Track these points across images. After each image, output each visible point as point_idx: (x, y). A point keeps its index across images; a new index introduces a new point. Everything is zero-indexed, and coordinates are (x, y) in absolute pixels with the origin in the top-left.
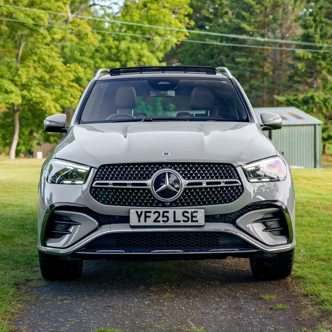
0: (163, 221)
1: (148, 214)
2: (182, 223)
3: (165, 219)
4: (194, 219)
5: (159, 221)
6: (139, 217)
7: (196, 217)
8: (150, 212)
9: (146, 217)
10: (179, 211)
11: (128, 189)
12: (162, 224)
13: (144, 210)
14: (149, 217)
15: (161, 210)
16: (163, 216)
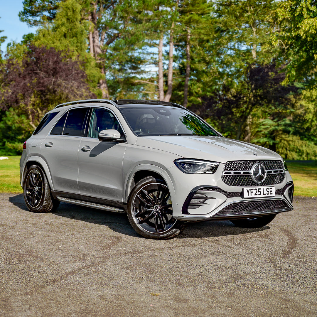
0: (259, 194)
1: (252, 191)
2: (266, 195)
3: (260, 193)
4: (271, 193)
5: (257, 195)
6: (248, 192)
7: (271, 191)
8: (253, 189)
9: (251, 192)
10: (265, 188)
11: (241, 176)
12: (258, 196)
13: (250, 188)
14: (253, 192)
15: (257, 188)
16: (259, 192)
